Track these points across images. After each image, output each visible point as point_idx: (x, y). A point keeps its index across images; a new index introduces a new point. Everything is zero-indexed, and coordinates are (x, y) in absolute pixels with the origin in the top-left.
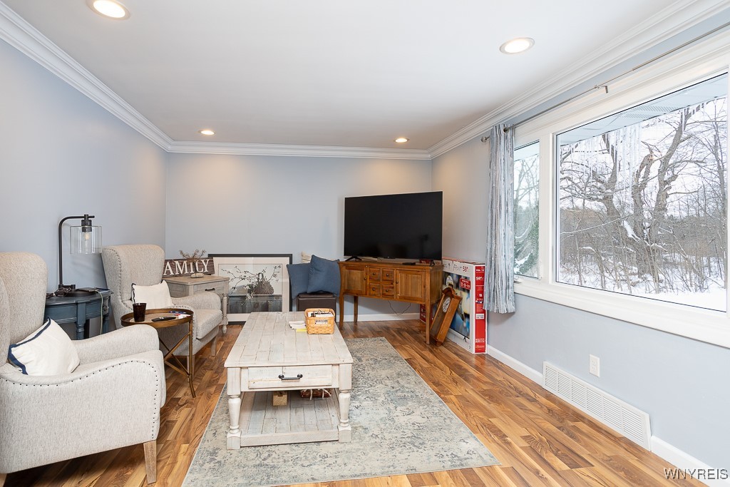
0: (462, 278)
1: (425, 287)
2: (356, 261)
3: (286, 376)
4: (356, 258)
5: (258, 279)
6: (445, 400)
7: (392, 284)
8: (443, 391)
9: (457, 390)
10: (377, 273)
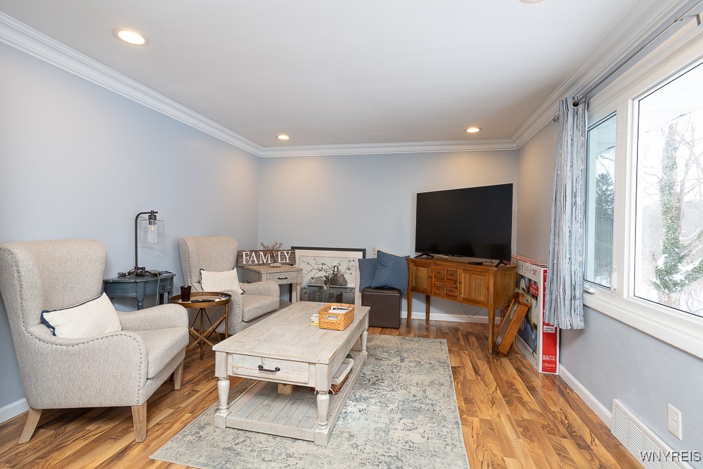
0: (532, 282)
1: (488, 289)
2: (427, 258)
3: (265, 368)
4: (428, 255)
5: (334, 271)
6: (464, 421)
7: (456, 283)
8: (470, 411)
9: (487, 413)
10: (442, 272)
